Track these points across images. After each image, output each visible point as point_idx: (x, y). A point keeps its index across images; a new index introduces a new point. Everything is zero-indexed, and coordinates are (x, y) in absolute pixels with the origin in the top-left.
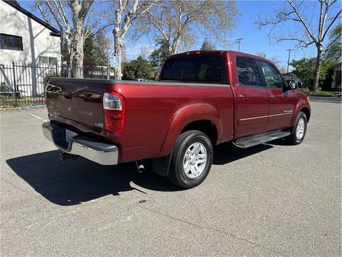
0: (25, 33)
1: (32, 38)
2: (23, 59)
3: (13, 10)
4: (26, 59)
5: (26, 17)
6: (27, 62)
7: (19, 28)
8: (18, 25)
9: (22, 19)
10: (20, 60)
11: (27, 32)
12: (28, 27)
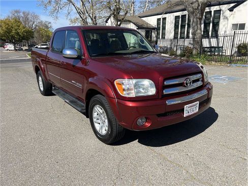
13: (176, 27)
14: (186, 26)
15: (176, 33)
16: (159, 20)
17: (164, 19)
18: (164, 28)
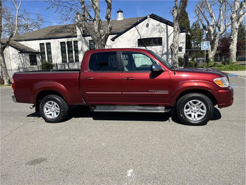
0: (164, 35)
1: (168, 37)
2: (161, 50)
3: (158, 22)
4: (163, 50)
5: (165, 25)
6: (164, 52)
7: (161, 33)
8: (161, 31)
9: (163, 26)
10: (160, 51)
11: (165, 34)
12: (165, 31)
13: (63, 52)
14: (74, 52)
15: (64, 57)
16: (41, 45)
17: (48, 44)
18: (49, 53)
